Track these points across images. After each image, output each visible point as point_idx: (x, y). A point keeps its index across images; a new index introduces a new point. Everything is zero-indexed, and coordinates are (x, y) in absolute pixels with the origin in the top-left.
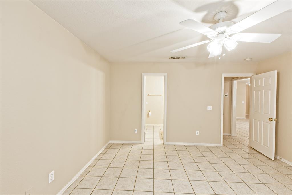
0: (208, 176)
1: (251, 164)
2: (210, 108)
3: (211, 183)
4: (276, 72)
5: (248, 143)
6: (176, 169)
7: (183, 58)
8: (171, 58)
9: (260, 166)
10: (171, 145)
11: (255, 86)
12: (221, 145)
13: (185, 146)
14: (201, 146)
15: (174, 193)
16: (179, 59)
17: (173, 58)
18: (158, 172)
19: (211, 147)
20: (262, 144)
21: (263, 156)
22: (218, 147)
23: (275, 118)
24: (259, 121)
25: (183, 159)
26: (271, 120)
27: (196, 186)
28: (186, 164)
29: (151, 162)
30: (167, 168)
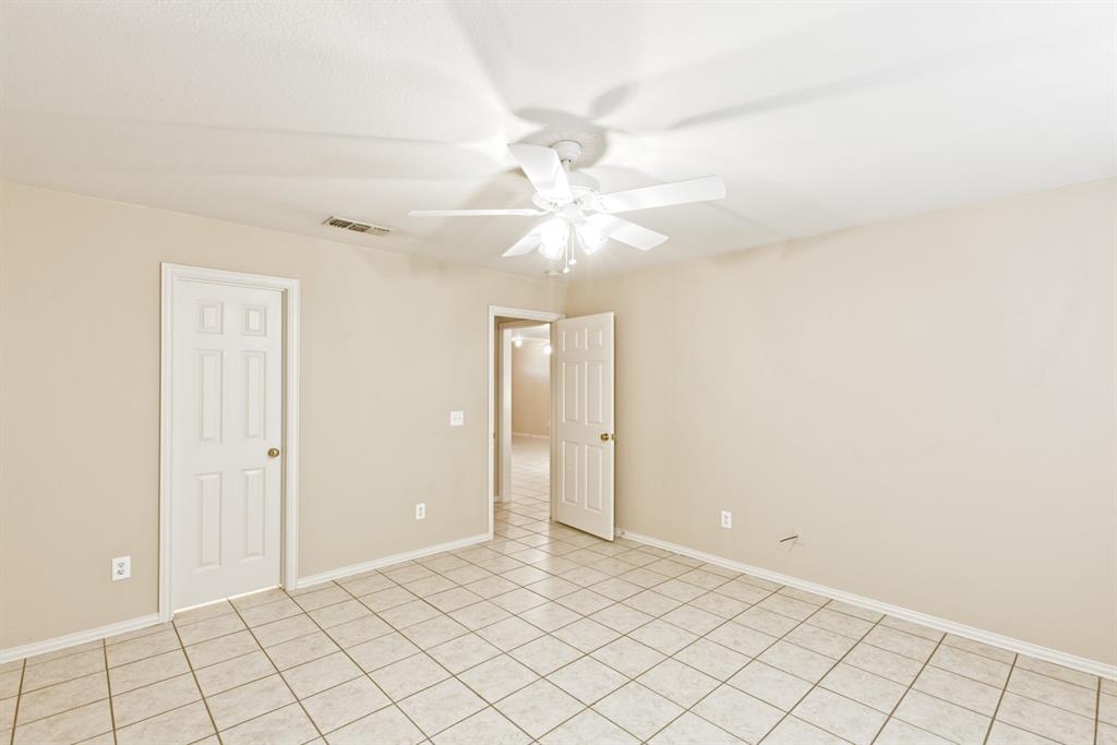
0: (498, 639)
1: (576, 566)
2: (457, 418)
3: (516, 653)
4: (612, 314)
5: (548, 515)
6: (392, 660)
7: (382, 231)
8: (335, 223)
9: (594, 563)
10: (321, 584)
11: (564, 349)
12: (490, 536)
13: (379, 572)
14: (435, 557)
15: (428, 739)
16: (363, 230)
17: (344, 225)
18: (329, 704)
19: (463, 550)
20: (586, 508)
21: (590, 538)
22: (483, 545)
23: (613, 432)
24: (576, 443)
25: (398, 617)
26: (605, 437)
27: (482, 681)
28: (417, 633)
29: (268, 683)
30: (353, 671)
